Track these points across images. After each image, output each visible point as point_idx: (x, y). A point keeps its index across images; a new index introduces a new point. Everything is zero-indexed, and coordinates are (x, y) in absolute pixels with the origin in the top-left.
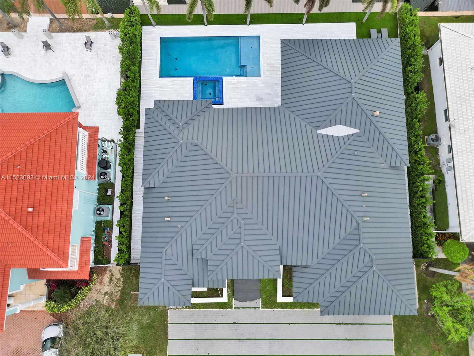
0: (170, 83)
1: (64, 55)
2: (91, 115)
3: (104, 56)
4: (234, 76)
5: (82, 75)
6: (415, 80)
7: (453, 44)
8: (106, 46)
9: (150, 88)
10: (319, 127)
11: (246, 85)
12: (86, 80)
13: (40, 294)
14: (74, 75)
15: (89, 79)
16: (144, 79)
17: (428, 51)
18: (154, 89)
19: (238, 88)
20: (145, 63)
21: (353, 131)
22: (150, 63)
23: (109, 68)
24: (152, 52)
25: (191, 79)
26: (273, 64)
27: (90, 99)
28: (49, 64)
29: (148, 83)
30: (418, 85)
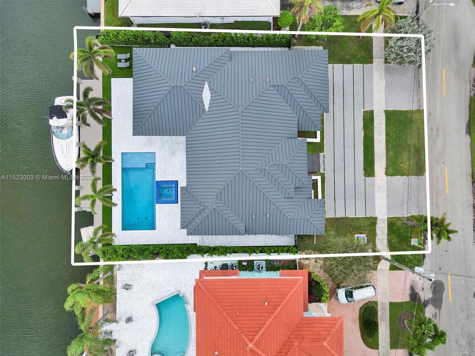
0: (160, 221)
1: (136, 307)
2: (185, 281)
3: (137, 275)
4: (155, 172)
5: (152, 291)
6: (162, 38)
7: (136, 8)
8: (128, 274)
9: (164, 236)
10: (204, 110)
11: (162, 163)
12: (157, 287)
13: (317, 307)
14: (153, 297)
15: (156, 285)
16: (157, 241)
17: (134, 24)
18: (165, 234)
19: (164, 170)
20: (144, 241)
21: (206, 86)
22: (144, 238)
23: (147, 270)
24: (134, 237)
25: (158, 206)
26: (145, 143)
27: (172, 284)
28: (143, 318)
29: (160, 239)
30: (165, 36)
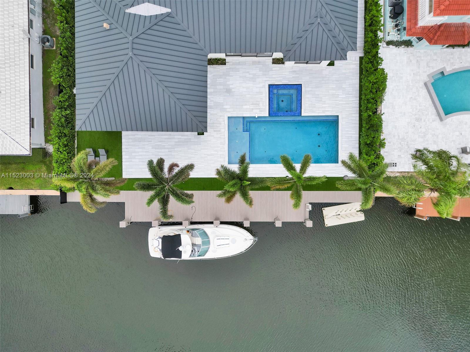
0: (326, 110)
1: (446, 144)
2: (412, 75)
3: (400, 143)
4: (256, 117)
5: (424, 121)
6: (62, 97)
8: (399, 155)
9: (348, 104)
10: (168, 15)
11: (245, 107)
12: (419, 115)
14: (433, 121)
15: (416, 116)
16: (355, 114)
17: (45, 147)
18: (345, 103)
19: (252, 104)
20: (355, 133)
21: (132, 10)
22: (350, 133)
23: (394, 129)
24: (348, 146)
25: (305, 113)
26: (215, 131)
27: (415, 93)
28: (461, 134)
29: (351, 109)
30: (59, 95)
